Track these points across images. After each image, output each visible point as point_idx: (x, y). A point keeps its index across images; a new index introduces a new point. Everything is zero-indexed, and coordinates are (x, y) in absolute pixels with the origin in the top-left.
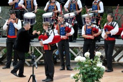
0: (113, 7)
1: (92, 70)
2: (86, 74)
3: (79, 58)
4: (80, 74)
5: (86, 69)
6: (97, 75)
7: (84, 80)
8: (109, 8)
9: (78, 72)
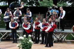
0: (36, 14)
1: (27, 43)
2: (24, 45)
3: (21, 38)
4: (21, 45)
5: (24, 43)
6: (29, 46)
7: (23, 48)
8: (35, 15)
9: (20, 44)
